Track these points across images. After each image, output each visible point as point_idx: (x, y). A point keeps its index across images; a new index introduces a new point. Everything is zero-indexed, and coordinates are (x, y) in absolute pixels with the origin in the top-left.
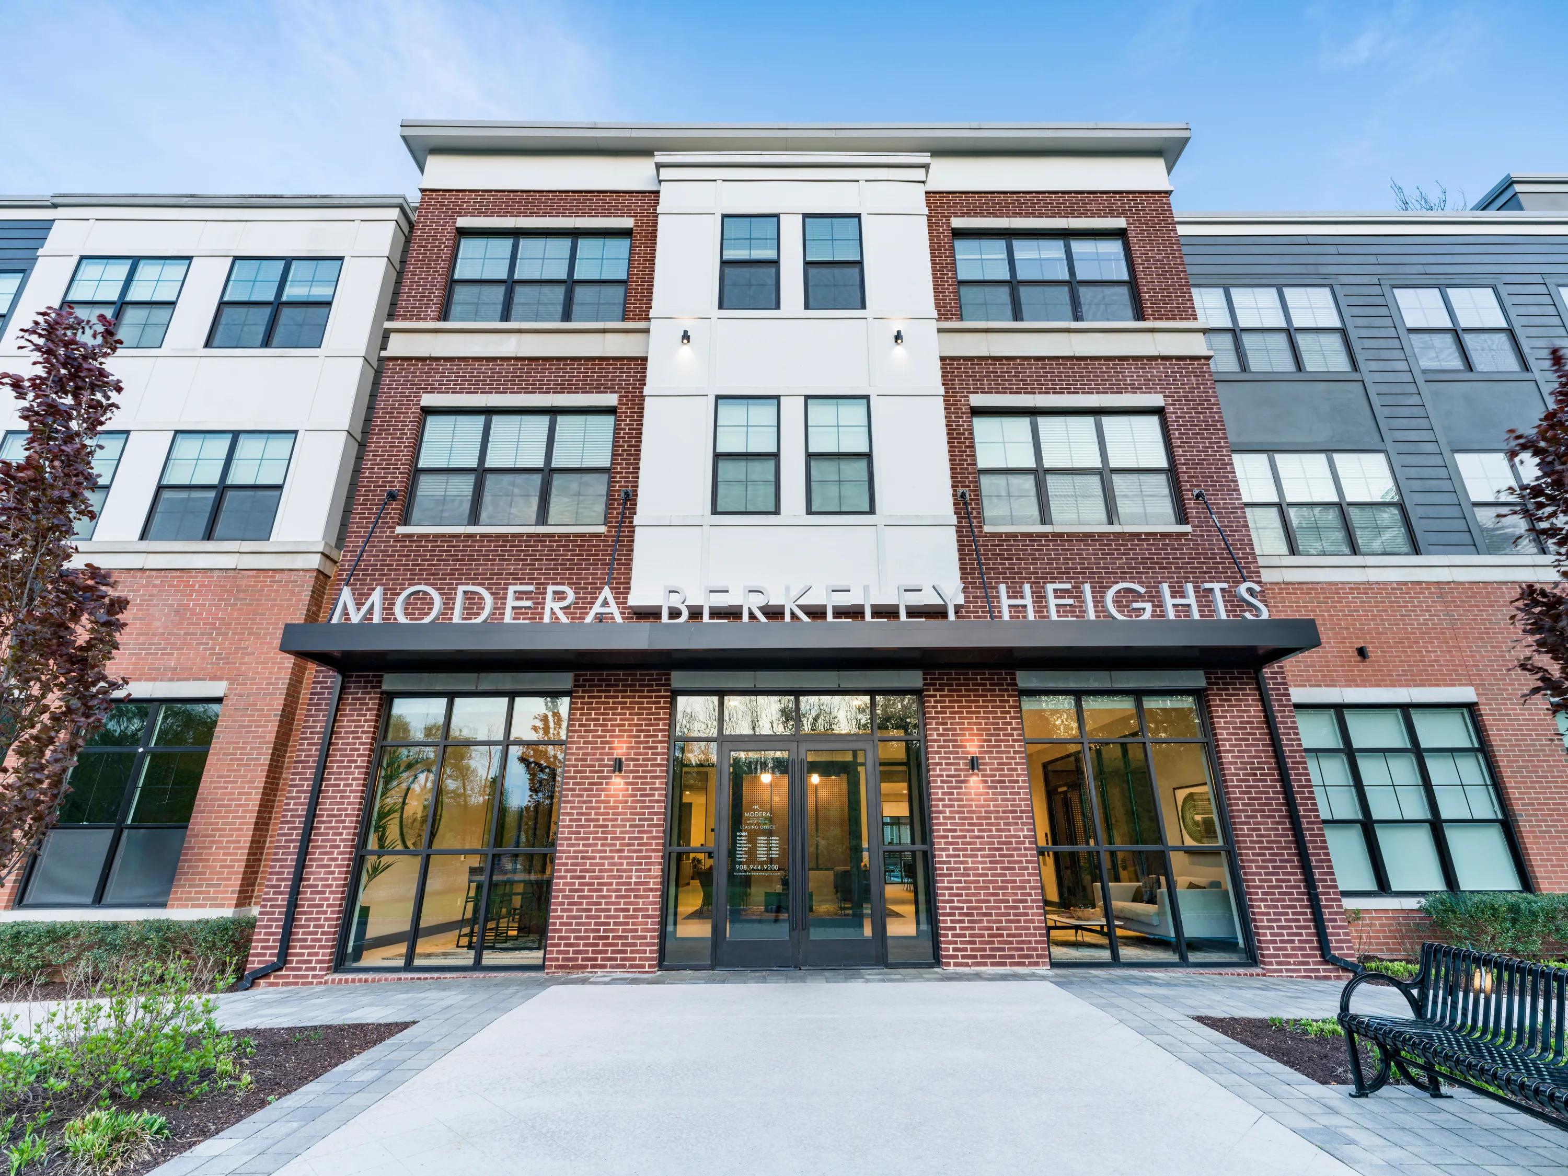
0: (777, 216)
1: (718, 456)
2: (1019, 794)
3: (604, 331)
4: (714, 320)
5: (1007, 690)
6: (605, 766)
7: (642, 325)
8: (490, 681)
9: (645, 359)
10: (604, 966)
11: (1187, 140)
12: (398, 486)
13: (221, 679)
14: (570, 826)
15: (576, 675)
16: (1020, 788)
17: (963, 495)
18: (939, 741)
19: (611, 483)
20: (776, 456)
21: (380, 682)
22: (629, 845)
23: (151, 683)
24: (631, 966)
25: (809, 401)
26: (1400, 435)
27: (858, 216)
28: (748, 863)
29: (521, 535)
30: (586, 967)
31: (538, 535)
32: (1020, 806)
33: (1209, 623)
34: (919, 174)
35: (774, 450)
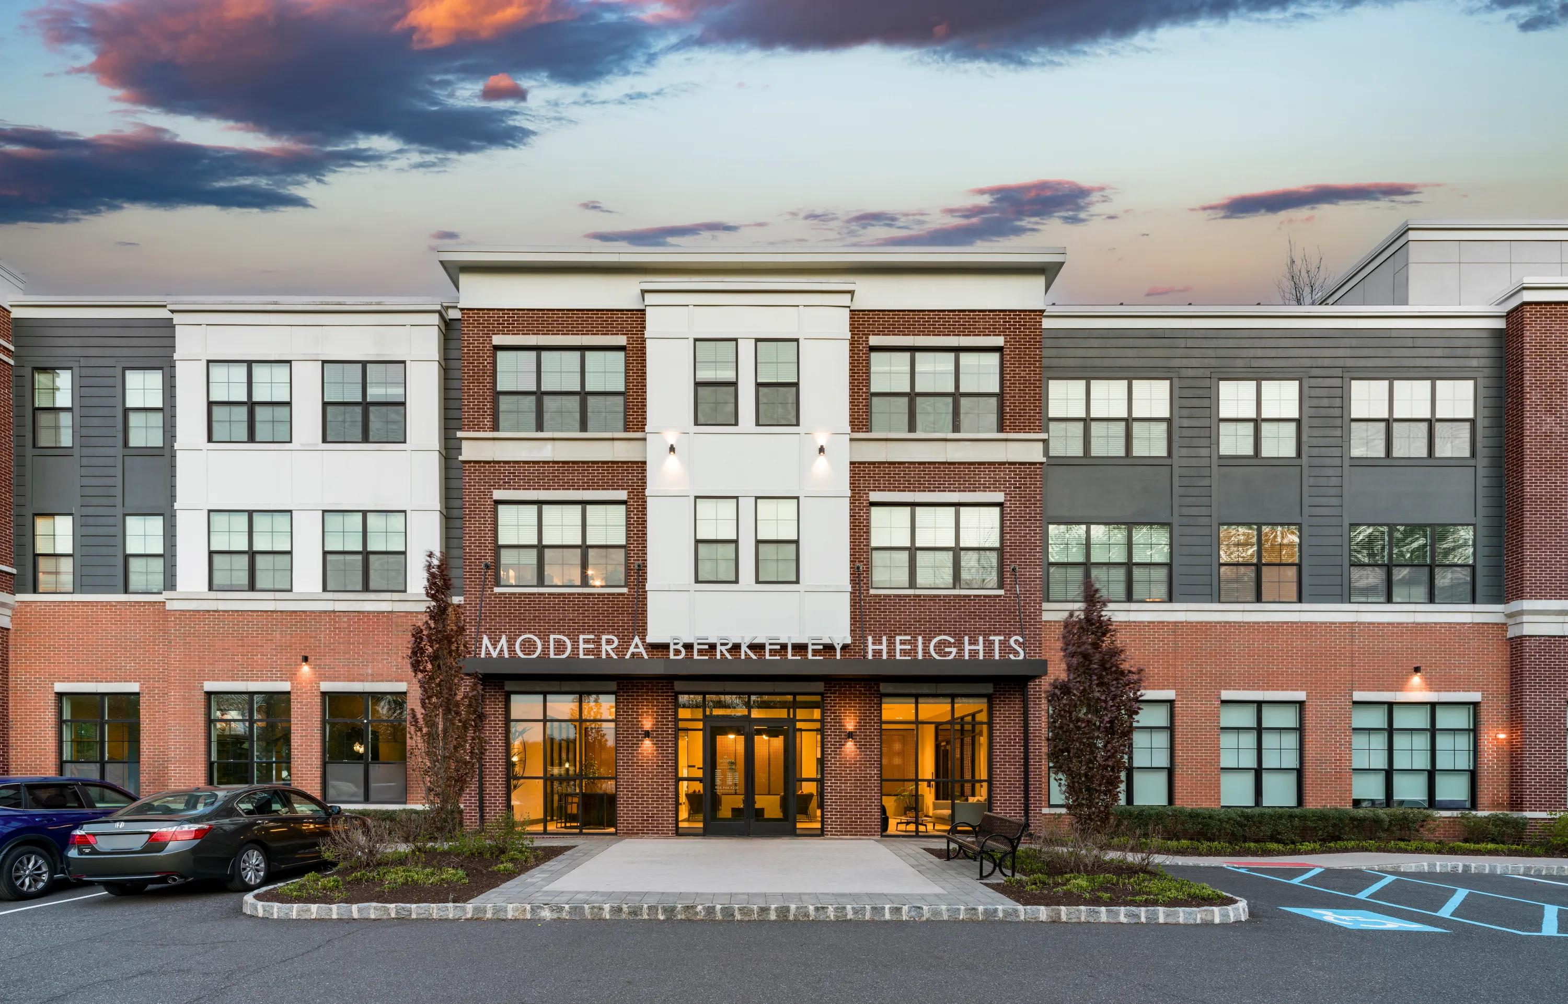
0: (736, 340)
1: (698, 542)
2: (874, 751)
3: (613, 439)
4: (691, 435)
5: (874, 694)
6: (640, 734)
7: (639, 435)
8: (567, 686)
9: (645, 463)
10: (648, 833)
11: (1063, 263)
12: (489, 560)
13: (402, 681)
14: (624, 766)
15: (618, 683)
16: (875, 748)
17: (858, 568)
18: (831, 722)
19: (627, 557)
20: (736, 542)
21: (503, 686)
22: (656, 776)
23: (361, 683)
24: (662, 834)
25: (758, 500)
26: (1186, 511)
27: (797, 340)
28: (722, 785)
29: (574, 594)
30: (639, 833)
31: (584, 594)
32: (874, 758)
33: (989, 660)
34: (845, 299)
35: (735, 538)
